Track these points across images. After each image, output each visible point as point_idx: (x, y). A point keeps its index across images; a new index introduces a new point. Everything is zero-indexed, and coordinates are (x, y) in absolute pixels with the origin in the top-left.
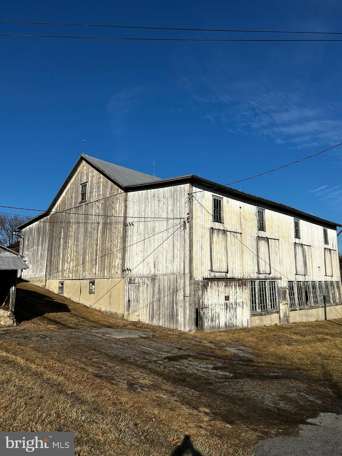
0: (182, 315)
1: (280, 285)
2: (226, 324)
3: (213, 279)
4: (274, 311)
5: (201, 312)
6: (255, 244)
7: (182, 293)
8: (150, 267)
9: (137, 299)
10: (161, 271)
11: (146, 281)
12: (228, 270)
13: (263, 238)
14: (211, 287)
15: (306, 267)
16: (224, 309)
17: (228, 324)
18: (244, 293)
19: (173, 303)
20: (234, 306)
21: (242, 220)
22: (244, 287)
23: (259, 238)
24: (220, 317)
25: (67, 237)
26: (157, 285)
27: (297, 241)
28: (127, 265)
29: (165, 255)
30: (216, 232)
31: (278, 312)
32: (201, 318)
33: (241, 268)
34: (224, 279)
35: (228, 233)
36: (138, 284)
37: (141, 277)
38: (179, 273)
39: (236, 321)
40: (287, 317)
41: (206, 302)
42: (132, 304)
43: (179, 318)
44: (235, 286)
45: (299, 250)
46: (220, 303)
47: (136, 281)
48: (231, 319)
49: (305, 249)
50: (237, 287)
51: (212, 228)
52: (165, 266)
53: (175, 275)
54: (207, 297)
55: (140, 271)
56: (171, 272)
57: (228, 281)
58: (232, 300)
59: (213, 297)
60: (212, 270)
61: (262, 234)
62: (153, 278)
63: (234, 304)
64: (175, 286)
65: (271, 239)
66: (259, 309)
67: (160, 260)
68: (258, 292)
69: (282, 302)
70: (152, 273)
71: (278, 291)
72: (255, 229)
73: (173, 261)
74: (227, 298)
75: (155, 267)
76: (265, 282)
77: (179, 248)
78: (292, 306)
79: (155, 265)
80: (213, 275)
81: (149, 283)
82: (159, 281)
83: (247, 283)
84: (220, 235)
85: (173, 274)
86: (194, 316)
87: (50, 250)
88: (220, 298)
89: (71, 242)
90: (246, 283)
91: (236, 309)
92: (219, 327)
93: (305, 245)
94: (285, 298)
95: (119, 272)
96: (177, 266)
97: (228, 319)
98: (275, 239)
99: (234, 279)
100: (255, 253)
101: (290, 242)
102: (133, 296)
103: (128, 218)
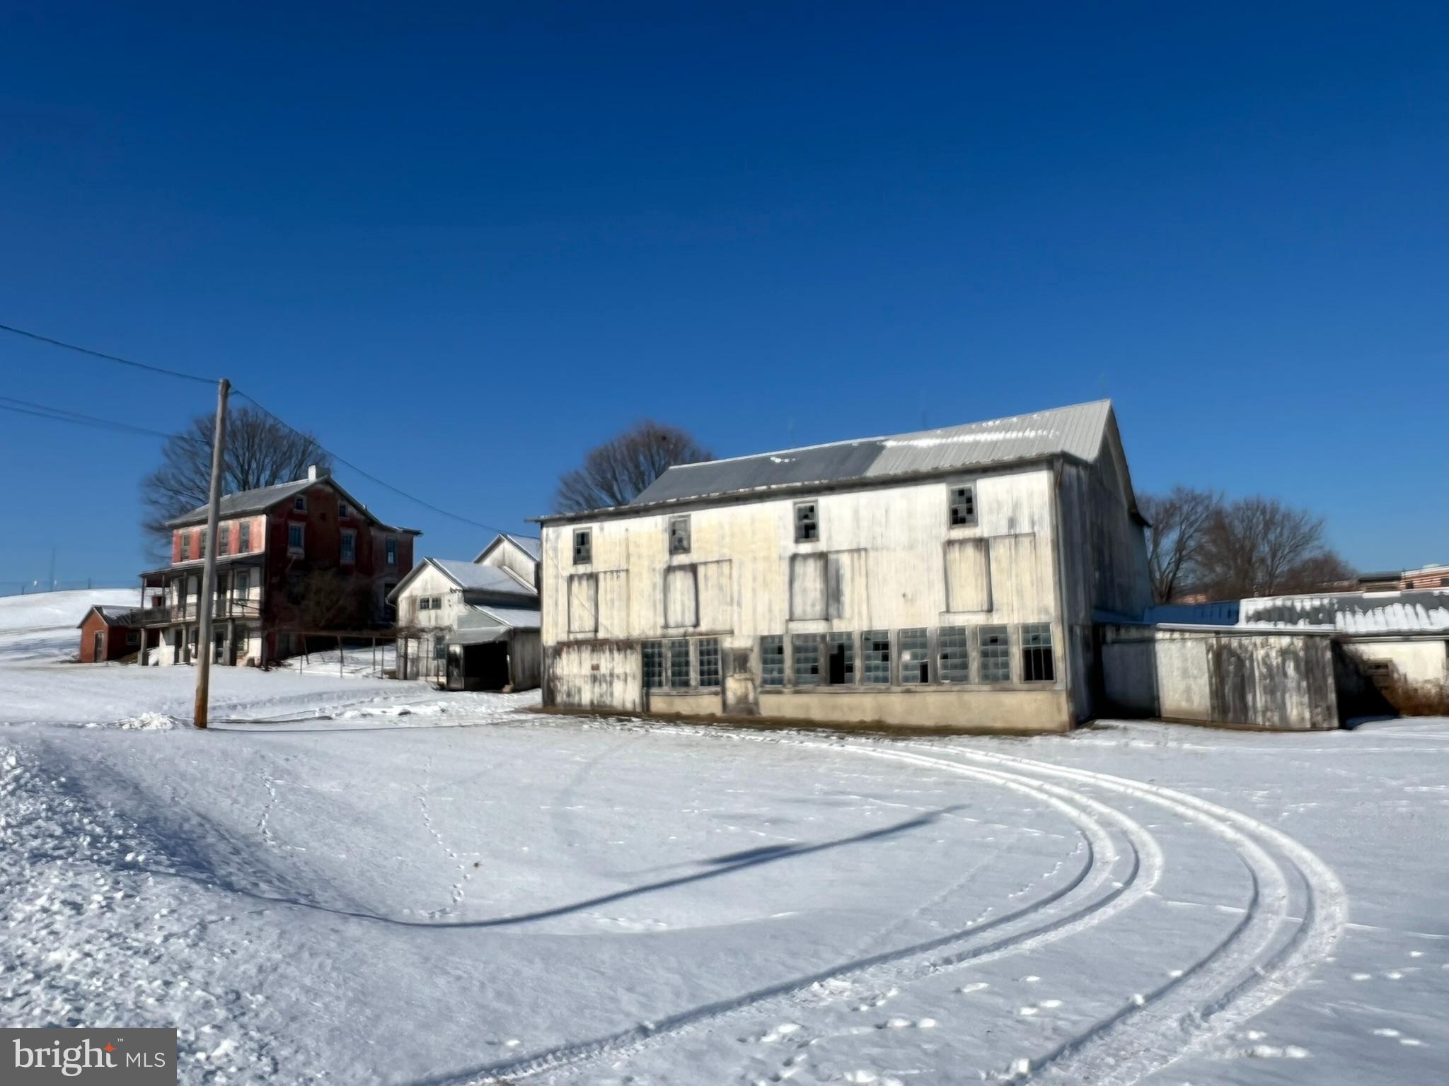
1: (727, 645)
2: (592, 703)
3: (572, 642)
5: (552, 683)
6: (659, 580)
12: (596, 628)
13: (681, 568)
14: (568, 653)
16: (588, 683)
17: (596, 702)
18: (628, 661)
20: (607, 679)
21: (631, 549)
22: (628, 652)
23: (670, 569)
24: (582, 693)
27: (805, 548)
30: (576, 578)
31: (722, 693)
32: (552, 691)
34: (591, 641)
35: (600, 575)
39: (611, 700)
40: (748, 703)
41: (558, 671)
44: (611, 651)
46: (583, 673)
48: (601, 696)
50: (614, 652)
51: (571, 575)
54: (560, 666)
57: (597, 645)
58: (602, 670)
59: (570, 666)
60: (569, 632)
61: (681, 559)
63: (608, 676)
65: (705, 563)
66: (666, 685)
69: (732, 676)
71: (721, 656)
74: (596, 668)
80: (572, 637)
83: (635, 645)
84: (584, 583)
88: (581, 667)
90: (632, 646)
91: (611, 684)
92: (579, 705)
93: (837, 552)
94: (742, 668)
97: (597, 695)
98: (718, 562)
99: (609, 640)
100: (659, 596)
101: (775, 556)
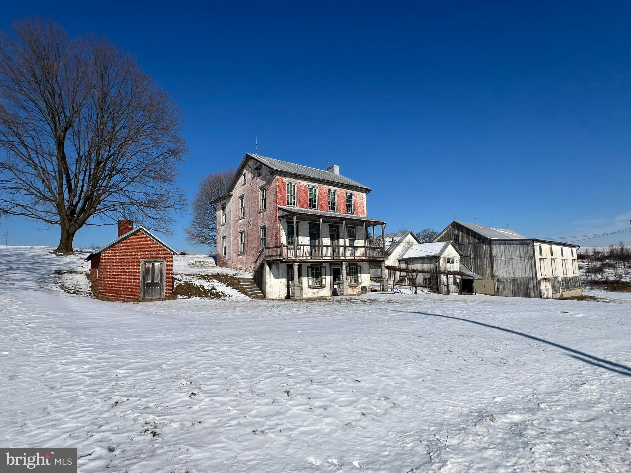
0: (533, 293)
4: (558, 292)
5: (541, 291)
7: (532, 285)
8: (511, 274)
9: (503, 288)
10: (518, 276)
11: (509, 280)
15: (567, 270)
16: (545, 291)
26: (516, 283)
28: (496, 273)
29: (520, 270)
31: (560, 292)
32: (541, 293)
33: (548, 274)
36: (503, 282)
37: (506, 279)
39: (549, 296)
40: (562, 294)
42: (500, 290)
47: (502, 280)
49: (565, 261)
51: (540, 258)
52: (520, 274)
53: (527, 278)
54: (541, 286)
55: (504, 276)
56: (525, 277)
62: (514, 280)
64: (528, 282)
66: (554, 291)
67: (517, 272)
68: (553, 284)
70: (513, 276)
72: (550, 255)
73: (526, 272)
76: (555, 279)
78: (564, 289)
79: (514, 274)
81: (511, 281)
82: (517, 280)
91: (548, 291)
95: (490, 276)
96: (528, 274)
97: (547, 294)
100: (551, 266)
101: (561, 259)
102: (501, 287)
103: (493, 253)
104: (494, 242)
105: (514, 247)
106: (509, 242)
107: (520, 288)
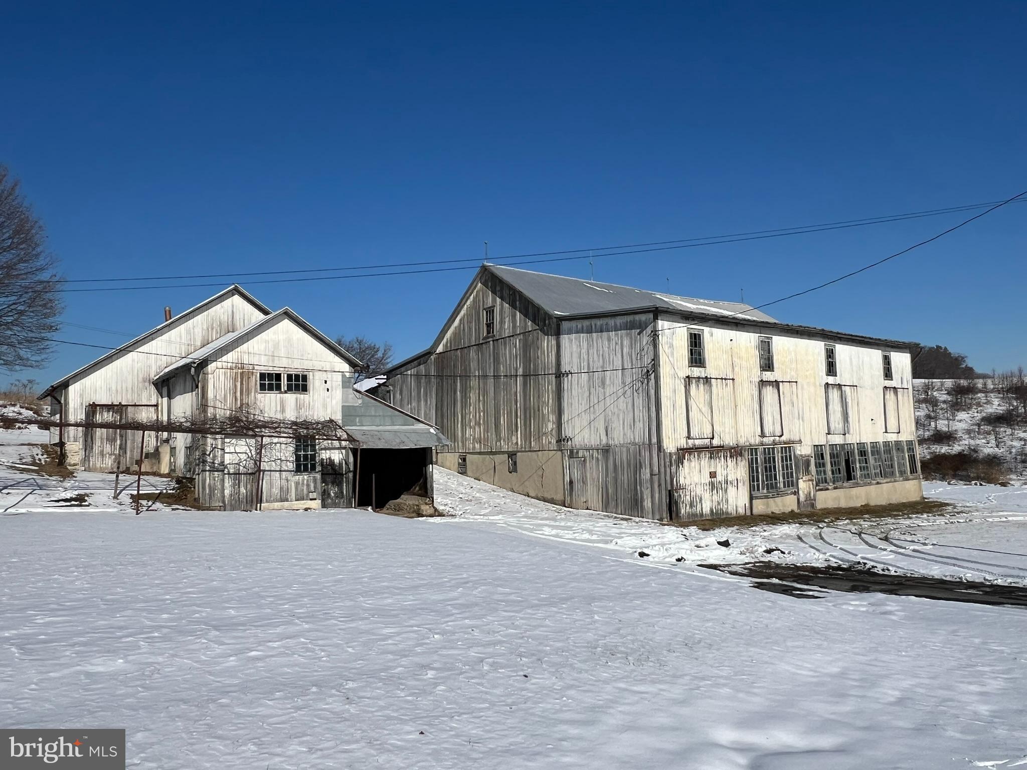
0: (650, 500)
1: (798, 452)
2: (712, 510)
3: (692, 449)
4: (789, 492)
5: (675, 494)
6: (756, 393)
7: (648, 471)
8: (600, 434)
9: (583, 478)
10: (616, 440)
11: (595, 454)
12: (713, 435)
13: (770, 383)
14: (689, 460)
15: (848, 422)
16: (708, 490)
17: (714, 511)
18: (739, 467)
19: (635, 483)
20: (723, 486)
21: (734, 359)
22: (739, 458)
23: (763, 383)
24: (703, 502)
25: (466, 389)
26: (611, 459)
27: (831, 380)
28: (567, 431)
29: (621, 417)
30: (694, 381)
31: (796, 493)
32: (676, 503)
33: (733, 431)
34: (708, 448)
35: (713, 380)
36: (583, 459)
37: (588, 450)
38: (643, 444)
39: (726, 506)
40: (811, 500)
41: (682, 481)
42: (576, 486)
43: (645, 503)
44: (725, 458)
45: (834, 395)
46: (703, 482)
47: (580, 454)
48: (719, 503)
49: (845, 392)
50: (728, 458)
51: (688, 377)
52: (622, 434)
53: (637, 446)
54: (683, 474)
55: (586, 441)
56: (631, 441)
57: (714, 451)
58: (720, 478)
59: (691, 474)
60: (689, 437)
61: (768, 376)
62: (606, 450)
63: (723, 482)
64: (638, 461)
65: (782, 382)
66: (763, 489)
67: (614, 426)
68: (762, 465)
69: (802, 478)
70: (604, 441)
71: (795, 461)
72: (757, 370)
73: (634, 425)
74: (713, 475)
75: (607, 435)
76: (773, 449)
77: (641, 408)
78: (821, 484)
79: (607, 432)
80: (690, 442)
81: (599, 456)
82: (615, 453)
83: (743, 452)
84: (701, 386)
85: (634, 444)
86: (665, 500)
87: (439, 408)
88: (702, 474)
89: (473, 396)
90: (741, 452)
91: (726, 490)
92: (702, 515)
93: (845, 385)
94: (807, 471)
95: (554, 441)
96: (639, 434)
97: (715, 504)
98: (789, 382)
99: (723, 447)
100: (757, 407)
101: (818, 384)
102: (576, 475)
103: (563, 363)
104: (565, 325)
105: (609, 340)
106: (599, 322)
107: (619, 481)
